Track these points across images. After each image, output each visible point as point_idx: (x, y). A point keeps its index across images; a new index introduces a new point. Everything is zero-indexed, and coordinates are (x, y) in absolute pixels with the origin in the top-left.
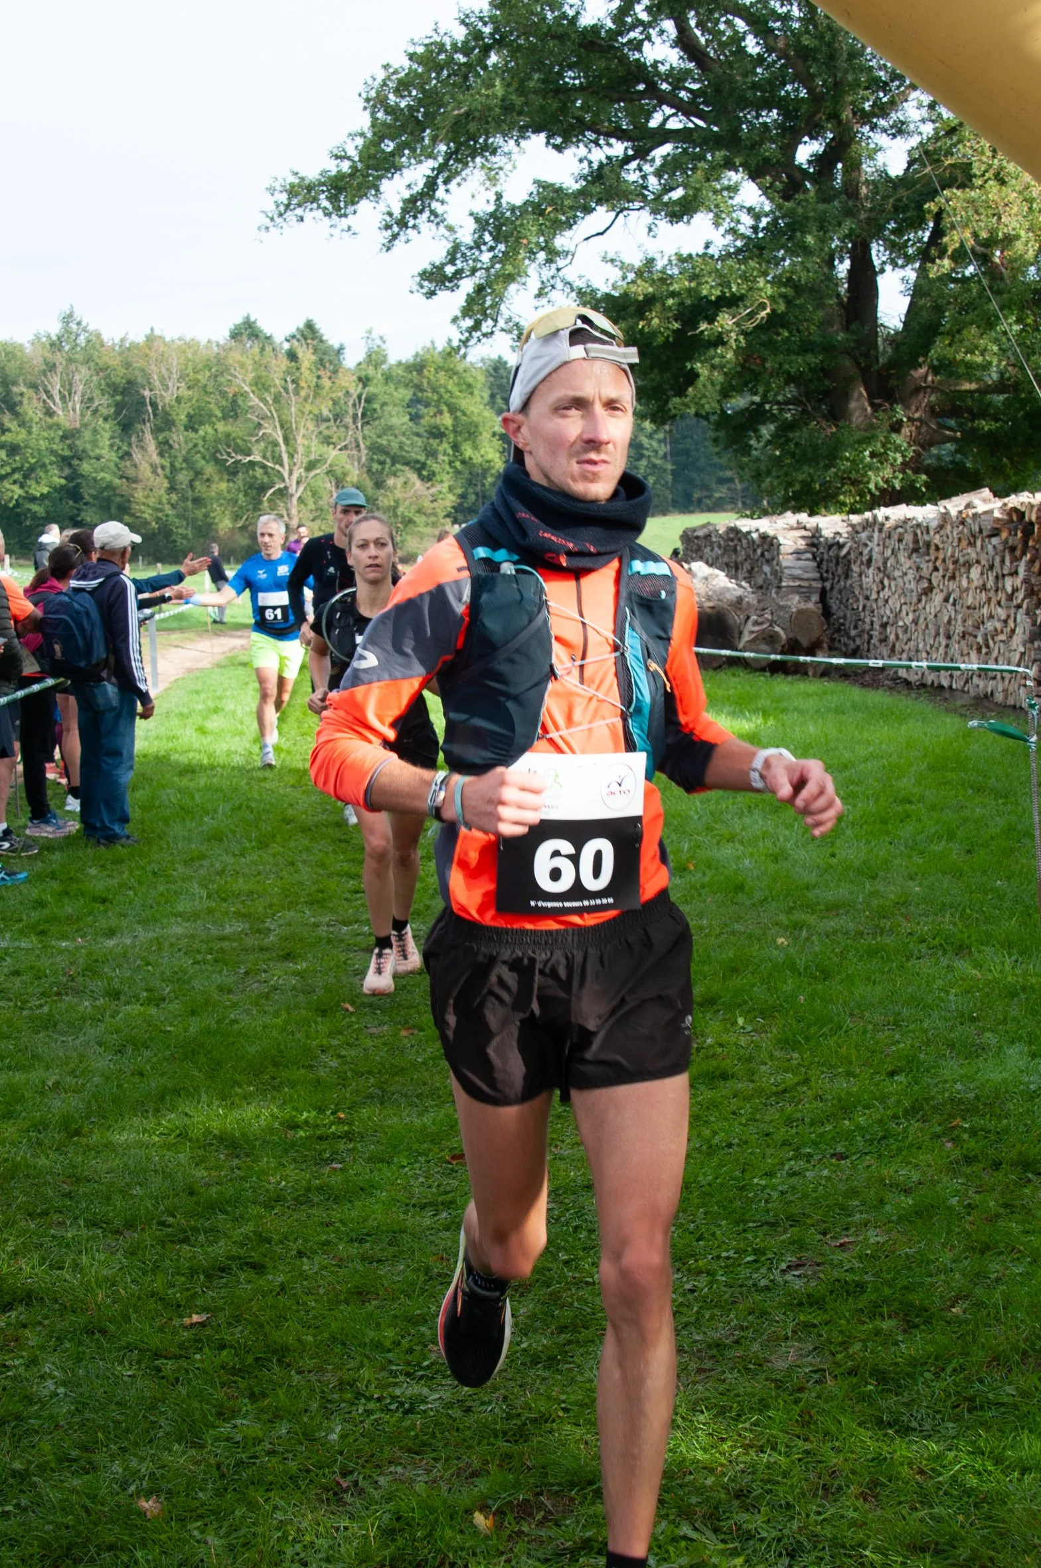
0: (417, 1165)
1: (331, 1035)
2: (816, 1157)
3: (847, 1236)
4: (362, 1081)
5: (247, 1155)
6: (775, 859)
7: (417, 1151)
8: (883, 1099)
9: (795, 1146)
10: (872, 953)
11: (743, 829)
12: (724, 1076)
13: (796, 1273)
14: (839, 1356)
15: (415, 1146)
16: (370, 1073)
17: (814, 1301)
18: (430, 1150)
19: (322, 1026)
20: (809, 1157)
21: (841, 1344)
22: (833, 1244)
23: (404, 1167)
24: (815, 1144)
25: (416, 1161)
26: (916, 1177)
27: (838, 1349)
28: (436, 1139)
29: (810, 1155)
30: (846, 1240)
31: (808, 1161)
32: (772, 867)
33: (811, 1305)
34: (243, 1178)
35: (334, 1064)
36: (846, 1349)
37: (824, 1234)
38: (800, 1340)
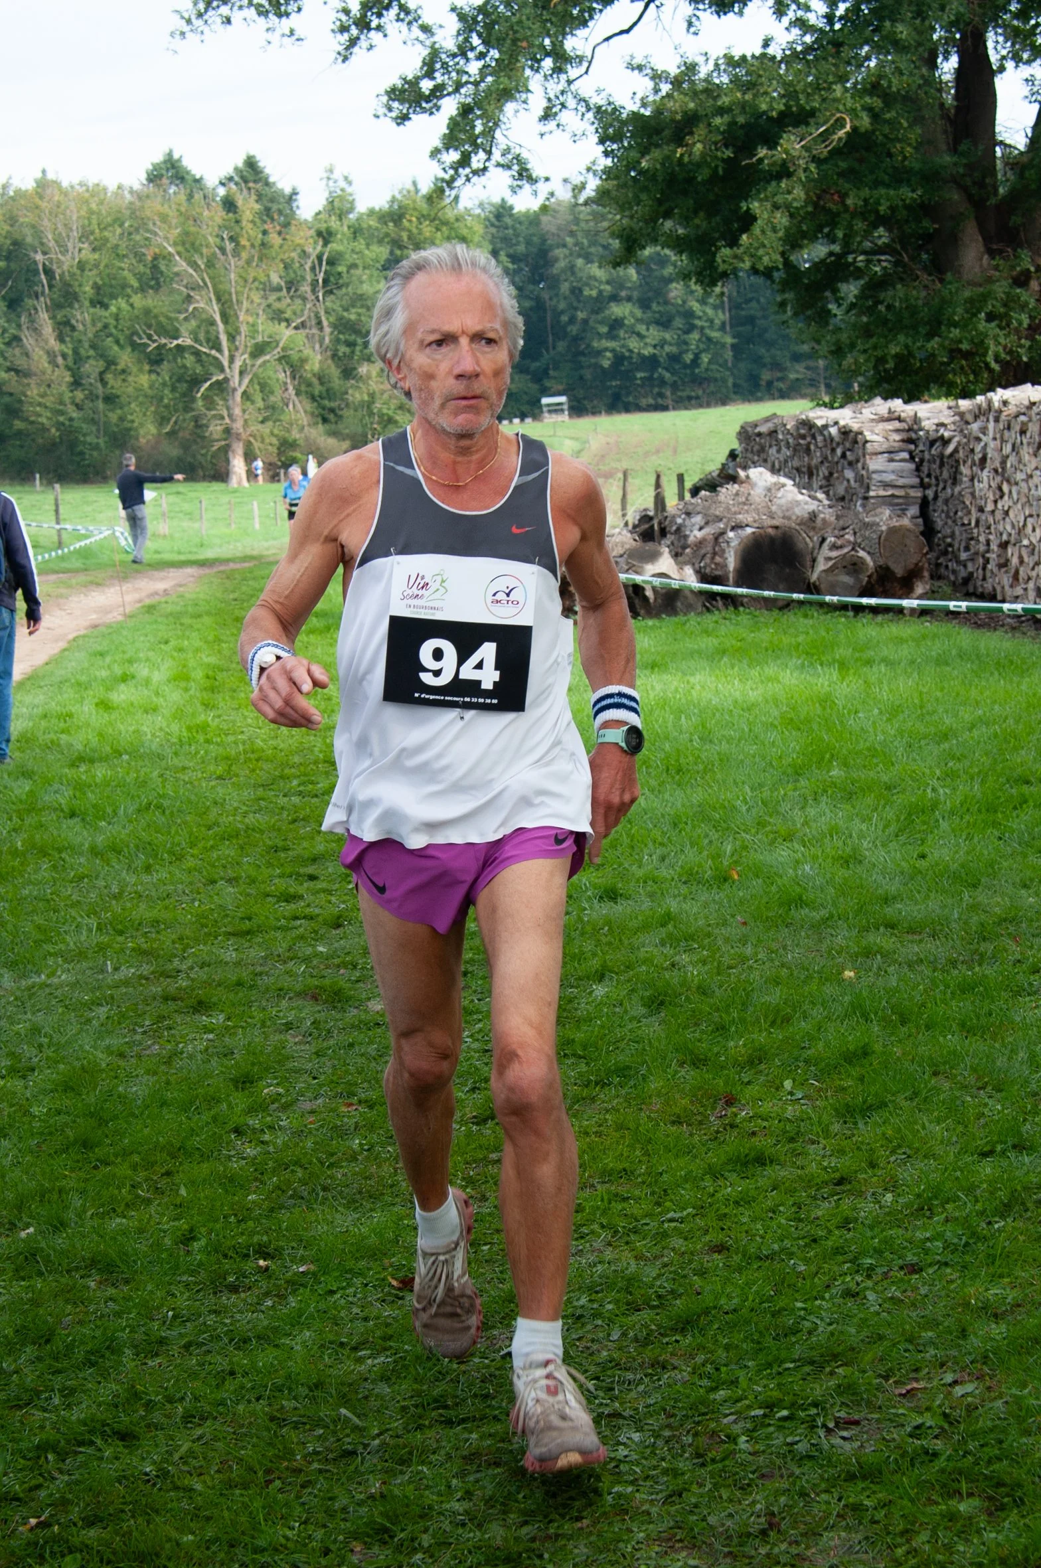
0: (352, 1290)
1: (251, 1111)
2: (879, 1270)
3: (917, 1380)
4: (286, 1175)
5: (127, 1282)
6: (846, 862)
7: (350, 1271)
8: (970, 1190)
9: (850, 1256)
10: (966, 988)
11: (805, 823)
12: (761, 1160)
13: (845, 1434)
14: (900, 1551)
15: (350, 1264)
16: (296, 1163)
17: (868, 1474)
18: (369, 1269)
19: (240, 1101)
20: (870, 1272)
21: (902, 1534)
22: (897, 1392)
23: (332, 1292)
24: (879, 1252)
25: (349, 1285)
26: (1012, 1295)
27: (899, 1540)
28: (375, 1254)
29: (871, 1268)
30: (915, 1385)
31: (869, 1277)
32: (842, 873)
33: (864, 1478)
34: (118, 1315)
35: (250, 1151)
36: (908, 1541)
37: (886, 1378)
38: (848, 1528)
